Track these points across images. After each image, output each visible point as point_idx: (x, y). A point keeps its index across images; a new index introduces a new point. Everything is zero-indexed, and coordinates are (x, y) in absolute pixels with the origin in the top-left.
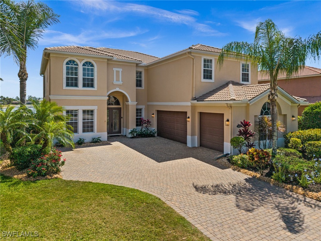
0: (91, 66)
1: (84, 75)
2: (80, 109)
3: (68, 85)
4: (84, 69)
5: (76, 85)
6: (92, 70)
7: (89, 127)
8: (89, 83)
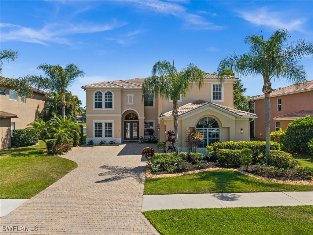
0: (110, 94)
1: (106, 100)
2: (104, 122)
3: (96, 107)
4: (106, 97)
5: (101, 107)
6: (111, 97)
7: (109, 133)
8: (109, 105)
